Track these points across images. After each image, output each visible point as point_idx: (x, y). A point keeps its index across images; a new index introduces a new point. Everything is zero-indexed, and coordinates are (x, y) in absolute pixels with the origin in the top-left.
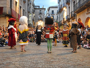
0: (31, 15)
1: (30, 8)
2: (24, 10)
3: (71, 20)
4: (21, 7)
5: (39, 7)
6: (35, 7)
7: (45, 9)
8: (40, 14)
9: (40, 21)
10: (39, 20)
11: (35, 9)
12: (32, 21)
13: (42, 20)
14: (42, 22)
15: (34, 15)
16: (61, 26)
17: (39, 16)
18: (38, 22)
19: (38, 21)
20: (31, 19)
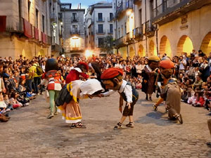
0: (56, 25)
1: (54, 9)
2: (43, 17)
3: (144, 37)
4: (37, 11)
5: (70, 5)
6: (63, 7)
7: (84, 10)
8: (75, 21)
9: (75, 37)
10: (71, 34)
11: (63, 10)
12: (58, 38)
13: (78, 33)
14: (80, 39)
15: (62, 23)
16: (121, 47)
17: (72, 27)
18: (71, 39)
19: (70, 37)
20: (56, 33)
